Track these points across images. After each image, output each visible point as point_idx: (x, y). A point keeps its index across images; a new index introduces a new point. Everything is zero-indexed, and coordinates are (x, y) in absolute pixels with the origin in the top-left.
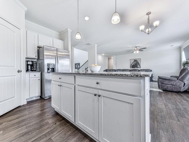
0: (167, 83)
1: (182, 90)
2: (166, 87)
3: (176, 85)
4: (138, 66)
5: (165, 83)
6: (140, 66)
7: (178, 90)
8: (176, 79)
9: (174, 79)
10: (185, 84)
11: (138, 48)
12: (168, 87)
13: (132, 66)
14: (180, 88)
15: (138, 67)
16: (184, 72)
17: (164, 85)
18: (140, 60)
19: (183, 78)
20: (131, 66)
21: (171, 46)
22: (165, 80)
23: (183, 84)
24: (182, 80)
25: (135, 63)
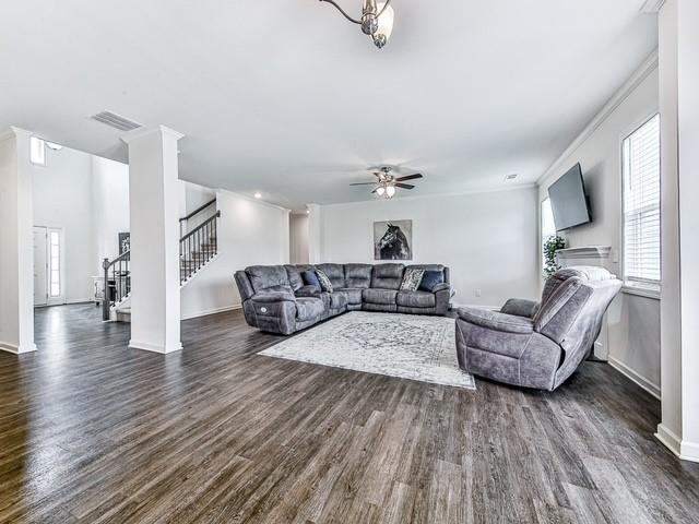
0: (493, 344)
1: (551, 384)
2: (486, 365)
3: (529, 359)
4: (403, 251)
5: (484, 345)
6: (408, 250)
7: (537, 382)
8: (529, 327)
9: (518, 329)
10: (563, 353)
11: (391, 173)
12: (494, 364)
13: (382, 250)
14: (546, 373)
15: (401, 257)
16: (559, 293)
17: (481, 353)
18: (408, 226)
19: (556, 323)
20: (379, 252)
21: (510, 177)
22: (482, 329)
23: (559, 352)
24: (554, 332)
25: (391, 237)
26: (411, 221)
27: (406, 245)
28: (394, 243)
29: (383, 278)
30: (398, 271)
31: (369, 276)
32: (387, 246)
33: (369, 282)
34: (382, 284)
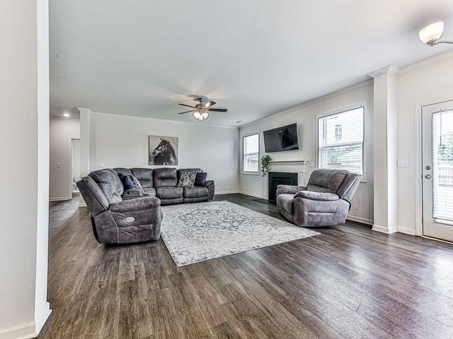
4: (172, 159)
6: (175, 158)
13: (155, 158)
18: (176, 141)
20: (152, 159)
25: (164, 149)
26: (177, 138)
27: (174, 155)
28: (164, 153)
29: (163, 179)
30: (174, 174)
31: (151, 178)
32: (159, 155)
33: (151, 182)
34: (164, 184)
